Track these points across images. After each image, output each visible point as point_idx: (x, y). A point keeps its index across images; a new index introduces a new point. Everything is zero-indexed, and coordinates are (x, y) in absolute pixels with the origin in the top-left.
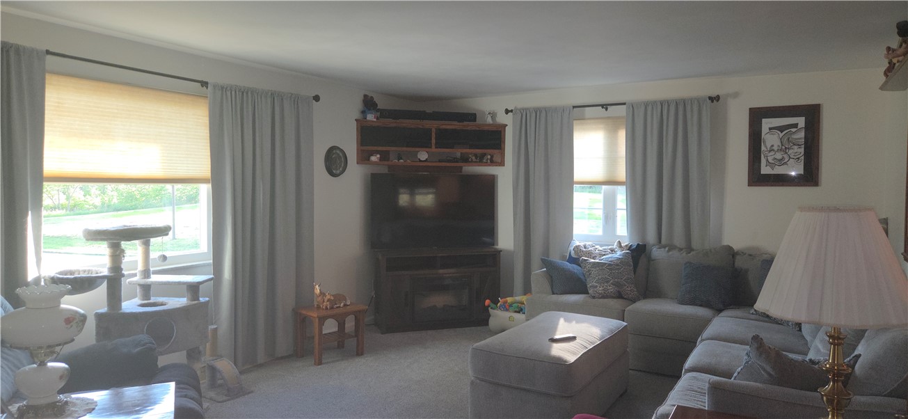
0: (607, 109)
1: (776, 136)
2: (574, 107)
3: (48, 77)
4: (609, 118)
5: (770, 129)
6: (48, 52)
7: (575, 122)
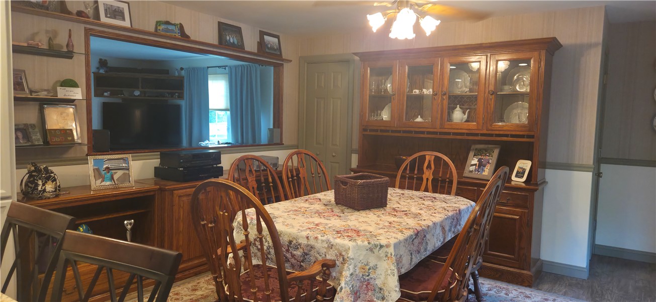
0: (225, 69)
4: (226, 74)
7: (209, 76)
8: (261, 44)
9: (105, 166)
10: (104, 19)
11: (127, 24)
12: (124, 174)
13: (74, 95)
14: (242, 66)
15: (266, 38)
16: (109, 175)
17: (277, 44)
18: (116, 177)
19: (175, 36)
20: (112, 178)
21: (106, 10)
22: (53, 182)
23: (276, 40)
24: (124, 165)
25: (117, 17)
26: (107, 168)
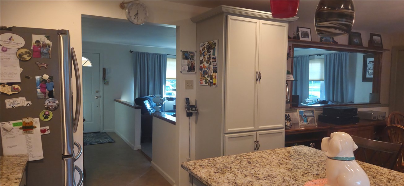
0: (321, 56)
1: (371, 64)
2: (310, 55)
3: (167, 59)
4: (322, 59)
5: (370, 62)
6: (167, 55)
7: (310, 60)
8: (371, 41)
9: (304, 114)
10: (301, 39)
11: (309, 40)
12: (312, 119)
13: (291, 78)
14: (335, 54)
15: (375, 37)
16: (305, 119)
17: (380, 41)
18: (309, 120)
19: (331, 43)
20: (307, 121)
21: (302, 34)
22: (290, 121)
23: (379, 38)
24: (312, 114)
25: (306, 37)
26: (305, 115)
